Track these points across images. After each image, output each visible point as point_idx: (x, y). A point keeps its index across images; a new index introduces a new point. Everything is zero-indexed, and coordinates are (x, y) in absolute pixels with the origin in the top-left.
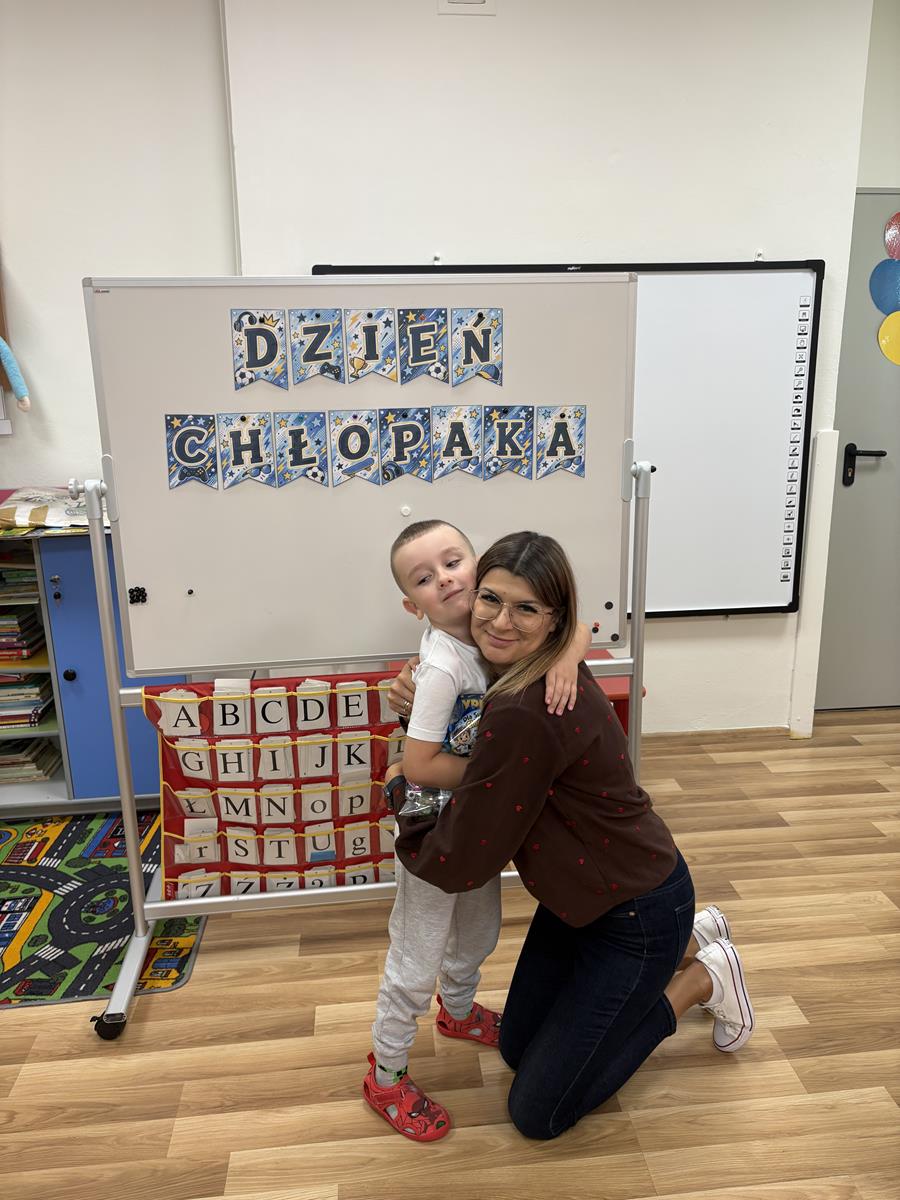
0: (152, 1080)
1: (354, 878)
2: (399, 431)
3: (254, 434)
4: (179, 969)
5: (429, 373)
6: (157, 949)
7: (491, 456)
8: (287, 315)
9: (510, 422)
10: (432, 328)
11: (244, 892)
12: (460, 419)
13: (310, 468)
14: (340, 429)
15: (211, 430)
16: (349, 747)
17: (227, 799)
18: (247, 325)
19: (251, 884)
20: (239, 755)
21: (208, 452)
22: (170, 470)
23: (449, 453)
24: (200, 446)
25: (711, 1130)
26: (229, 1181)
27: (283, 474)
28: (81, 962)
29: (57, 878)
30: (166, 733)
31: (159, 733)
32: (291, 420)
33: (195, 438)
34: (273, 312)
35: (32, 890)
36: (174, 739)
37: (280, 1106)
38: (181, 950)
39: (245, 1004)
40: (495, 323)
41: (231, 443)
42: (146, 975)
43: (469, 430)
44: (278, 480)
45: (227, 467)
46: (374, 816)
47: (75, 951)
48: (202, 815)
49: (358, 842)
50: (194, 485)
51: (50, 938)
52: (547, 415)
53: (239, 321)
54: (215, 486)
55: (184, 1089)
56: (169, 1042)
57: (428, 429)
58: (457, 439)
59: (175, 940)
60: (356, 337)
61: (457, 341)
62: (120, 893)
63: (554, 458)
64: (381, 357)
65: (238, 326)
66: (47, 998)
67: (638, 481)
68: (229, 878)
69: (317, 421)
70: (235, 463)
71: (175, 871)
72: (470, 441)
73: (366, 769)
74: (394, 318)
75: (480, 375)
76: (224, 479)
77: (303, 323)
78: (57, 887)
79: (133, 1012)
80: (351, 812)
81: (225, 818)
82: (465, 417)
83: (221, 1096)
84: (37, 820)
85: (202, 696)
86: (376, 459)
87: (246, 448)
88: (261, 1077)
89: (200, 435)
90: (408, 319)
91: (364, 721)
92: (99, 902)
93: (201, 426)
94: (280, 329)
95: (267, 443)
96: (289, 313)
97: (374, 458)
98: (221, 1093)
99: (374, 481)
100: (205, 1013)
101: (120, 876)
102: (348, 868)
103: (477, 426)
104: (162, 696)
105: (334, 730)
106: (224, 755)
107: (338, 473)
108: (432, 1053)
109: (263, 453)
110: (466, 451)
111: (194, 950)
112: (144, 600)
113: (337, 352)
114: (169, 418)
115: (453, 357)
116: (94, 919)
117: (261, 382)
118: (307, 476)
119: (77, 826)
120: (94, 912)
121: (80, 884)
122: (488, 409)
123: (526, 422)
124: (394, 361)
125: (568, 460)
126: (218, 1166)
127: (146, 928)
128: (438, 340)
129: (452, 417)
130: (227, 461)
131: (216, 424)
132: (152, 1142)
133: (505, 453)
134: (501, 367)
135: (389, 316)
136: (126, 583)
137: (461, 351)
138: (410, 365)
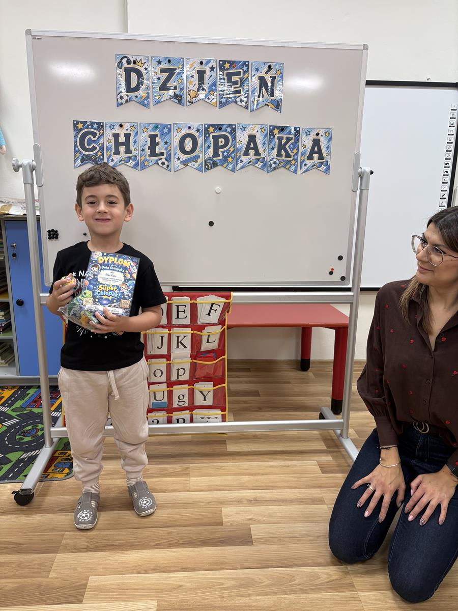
0: (45, 530)
1: (178, 420)
2: (216, 138)
3: (127, 136)
4: (69, 468)
5: (236, 102)
6: (58, 457)
7: (272, 157)
8: (150, 60)
10: (239, 74)
12: (254, 133)
13: (161, 159)
14: (180, 135)
15: (101, 132)
16: (178, 337)
18: (125, 65)
21: (99, 146)
22: (75, 156)
23: (246, 154)
24: (94, 142)
26: (88, 594)
27: (143, 162)
28: (12, 462)
29: (5, 417)
31: (63, 323)
32: (150, 128)
33: (91, 137)
34: (142, 58)
37: (124, 550)
40: (279, 73)
41: (113, 139)
42: (50, 470)
43: (259, 140)
44: (140, 166)
45: (110, 156)
46: (191, 382)
47: (10, 456)
49: (181, 397)
52: (308, 133)
53: (121, 62)
55: (65, 537)
56: (57, 509)
57: (234, 138)
58: (252, 145)
60: (192, 76)
61: (254, 81)
62: (40, 426)
63: (311, 161)
64: (207, 90)
65: (120, 65)
67: (362, 177)
69: (166, 129)
70: (115, 154)
72: (260, 146)
73: (188, 352)
74: (216, 66)
75: (268, 106)
77: (160, 66)
78: (5, 422)
80: (178, 378)
82: (257, 131)
83: (88, 542)
86: (201, 155)
87: (122, 144)
89: (94, 135)
90: (225, 67)
91: (187, 321)
92: (27, 430)
93: (95, 129)
94: (146, 69)
95: (135, 142)
96: (152, 59)
97: (200, 155)
98: (87, 540)
99: (200, 170)
101: (40, 416)
102: (174, 413)
103: (264, 138)
105: (170, 326)
107: (177, 163)
108: (221, 524)
109: (132, 148)
110: (257, 153)
112: (57, 238)
113: (180, 86)
114: (75, 122)
115: (252, 92)
116: (24, 439)
117: (133, 102)
118: (158, 164)
119: (21, 391)
120: (24, 436)
121: (18, 421)
122: (271, 128)
123: (295, 136)
124: (215, 93)
125: (320, 162)
126: (81, 585)
127: (52, 443)
128: (243, 81)
129: (249, 131)
130: (110, 152)
131: (104, 128)
132: (39, 567)
133: (281, 156)
134: (281, 102)
135: (213, 64)
136: (46, 227)
137: (257, 89)
138: (225, 96)
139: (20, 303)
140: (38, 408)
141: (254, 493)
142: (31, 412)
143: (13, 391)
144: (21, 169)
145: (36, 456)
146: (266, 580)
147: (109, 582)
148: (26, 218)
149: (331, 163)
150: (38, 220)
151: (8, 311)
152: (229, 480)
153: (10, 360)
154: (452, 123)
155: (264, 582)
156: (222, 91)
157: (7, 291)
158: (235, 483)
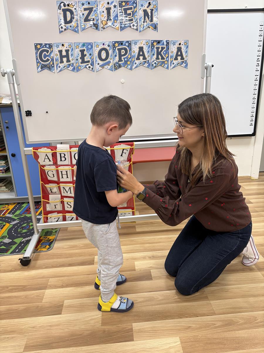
0: (39, 278)
2: (120, 50)
3: (67, 51)
4: (49, 245)
5: (130, 27)
6: (42, 240)
7: (153, 60)
9: (160, 47)
10: (131, 8)
11: (71, 220)
12: (142, 45)
13: (88, 65)
14: (98, 49)
15: (51, 49)
17: (64, 188)
18: (63, 7)
19: (73, 218)
20: (67, 172)
21: (51, 58)
22: (37, 65)
23: (138, 59)
24: (47, 56)
25: (234, 294)
26: (64, 310)
27: (78, 67)
28: (17, 243)
29: (11, 220)
30: (41, 164)
31: (39, 164)
32: (80, 45)
33: (46, 53)
34: (72, 2)
35: (3, 223)
36: (44, 166)
37: (82, 286)
38: (50, 240)
39: (71, 255)
40: (155, 7)
41: (59, 54)
42: (39, 247)
43: (145, 50)
44: (76, 69)
45: (58, 64)
47: (15, 240)
48: (55, 193)
50: (46, 71)
51: (8, 237)
52: (174, 44)
53: (60, 5)
54: (54, 71)
55: (49, 281)
56: (44, 267)
57: (130, 49)
58: (141, 53)
59: (48, 237)
60: (103, 12)
61: (141, 13)
62: (31, 224)
63: (177, 61)
64: (112, 20)
65: (60, 7)
66: (5, 254)
67: (207, 69)
68: (65, 216)
69: (89, 46)
70: (61, 63)
71: (47, 213)
72: (146, 53)
74: (117, 4)
75: (149, 28)
76: (57, 69)
77: (84, 6)
78: (11, 222)
79: (33, 258)
81: (63, 194)
82: (144, 44)
83: (62, 283)
84: (6, 204)
85: (53, 150)
86: (111, 61)
87: (64, 57)
88: (75, 277)
89: (47, 51)
90: (122, 5)
92: (24, 226)
93: (47, 48)
94: (75, 9)
95: (72, 55)
96: (78, 2)
98: (62, 282)
99: (111, 70)
100: (57, 258)
101: (30, 218)
103: (148, 48)
104: (39, 150)
106: (62, 172)
107: (98, 67)
108: (135, 270)
109: (70, 59)
110: (144, 58)
111: (55, 240)
112: (31, 115)
113: (96, 18)
114: (36, 44)
115: (139, 20)
116: (22, 231)
117: (69, 30)
118: (87, 68)
119: (19, 206)
120: (23, 229)
121: (18, 221)
122: (152, 41)
123: (166, 46)
124: (118, 22)
125: (182, 62)
126: (60, 305)
127: (38, 232)
128: (134, 13)
129: (139, 44)
130: (58, 62)
131: (53, 48)
132: (37, 297)
133: (159, 59)
134: (157, 25)
135: (115, 3)
136: (24, 109)
137: (142, 18)
138: (124, 23)
139: (13, 155)
140: (29, 214)
141: (152, 253)
142: (25, 216)
143: (14, 205)
144: (6, 75)
145: (30, 240)
146: (160, 297)
147: (75, 303)
148: (12, 105)
149: (188, 62)
150: (19, 106)
151: (7, 160)
152: (137, 247)
153: (11, 188)
154: (261, 34)
155: (159, 298)
156: (121, 20)
157: (5, 149)
158: (141, 248)
